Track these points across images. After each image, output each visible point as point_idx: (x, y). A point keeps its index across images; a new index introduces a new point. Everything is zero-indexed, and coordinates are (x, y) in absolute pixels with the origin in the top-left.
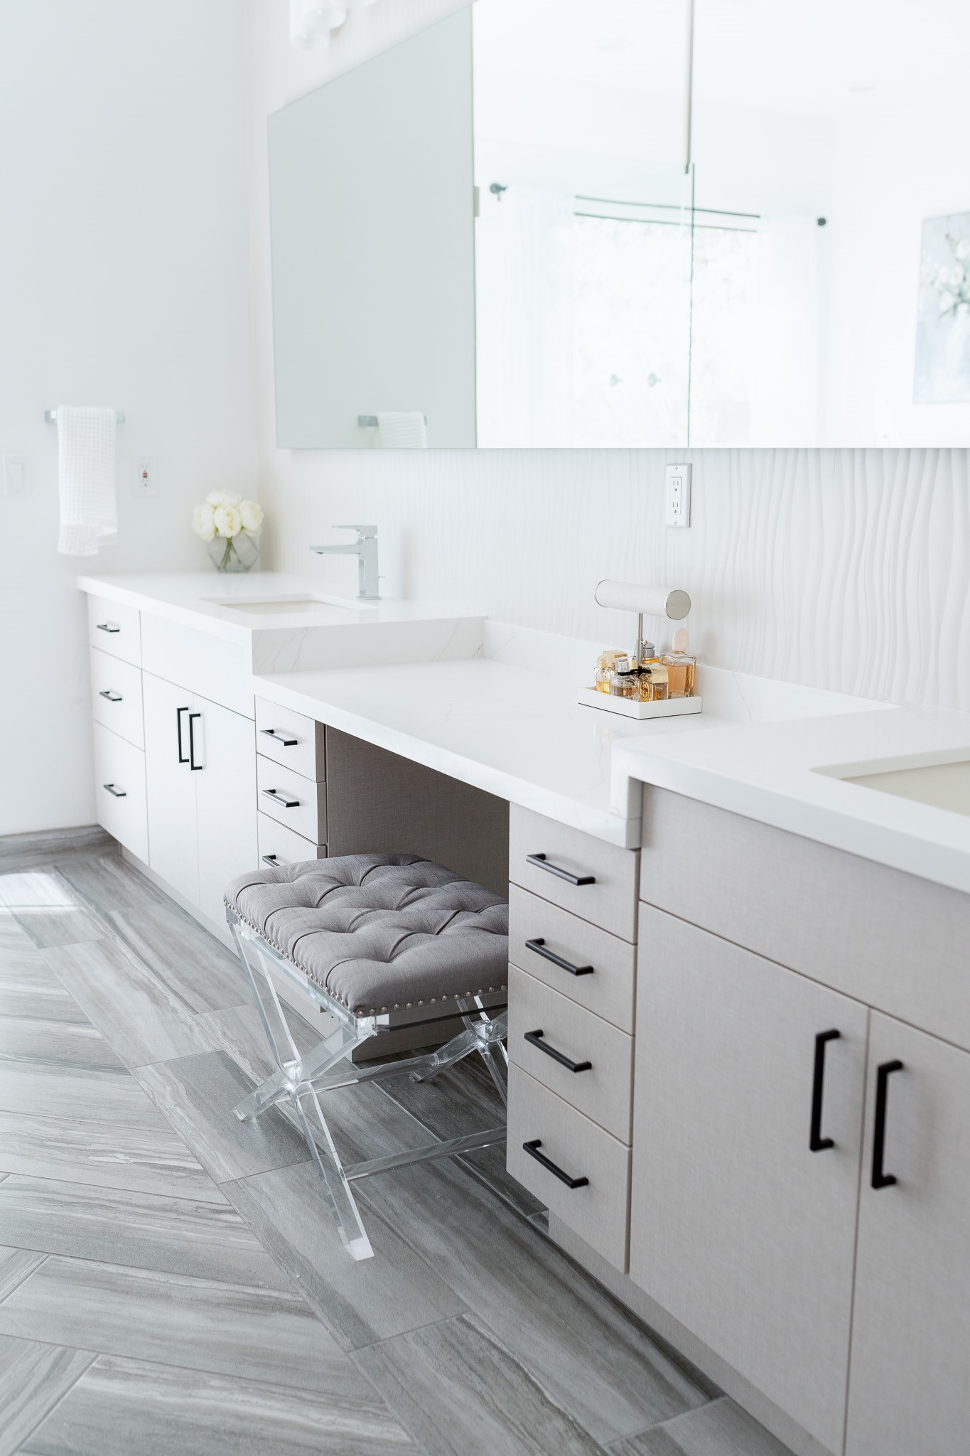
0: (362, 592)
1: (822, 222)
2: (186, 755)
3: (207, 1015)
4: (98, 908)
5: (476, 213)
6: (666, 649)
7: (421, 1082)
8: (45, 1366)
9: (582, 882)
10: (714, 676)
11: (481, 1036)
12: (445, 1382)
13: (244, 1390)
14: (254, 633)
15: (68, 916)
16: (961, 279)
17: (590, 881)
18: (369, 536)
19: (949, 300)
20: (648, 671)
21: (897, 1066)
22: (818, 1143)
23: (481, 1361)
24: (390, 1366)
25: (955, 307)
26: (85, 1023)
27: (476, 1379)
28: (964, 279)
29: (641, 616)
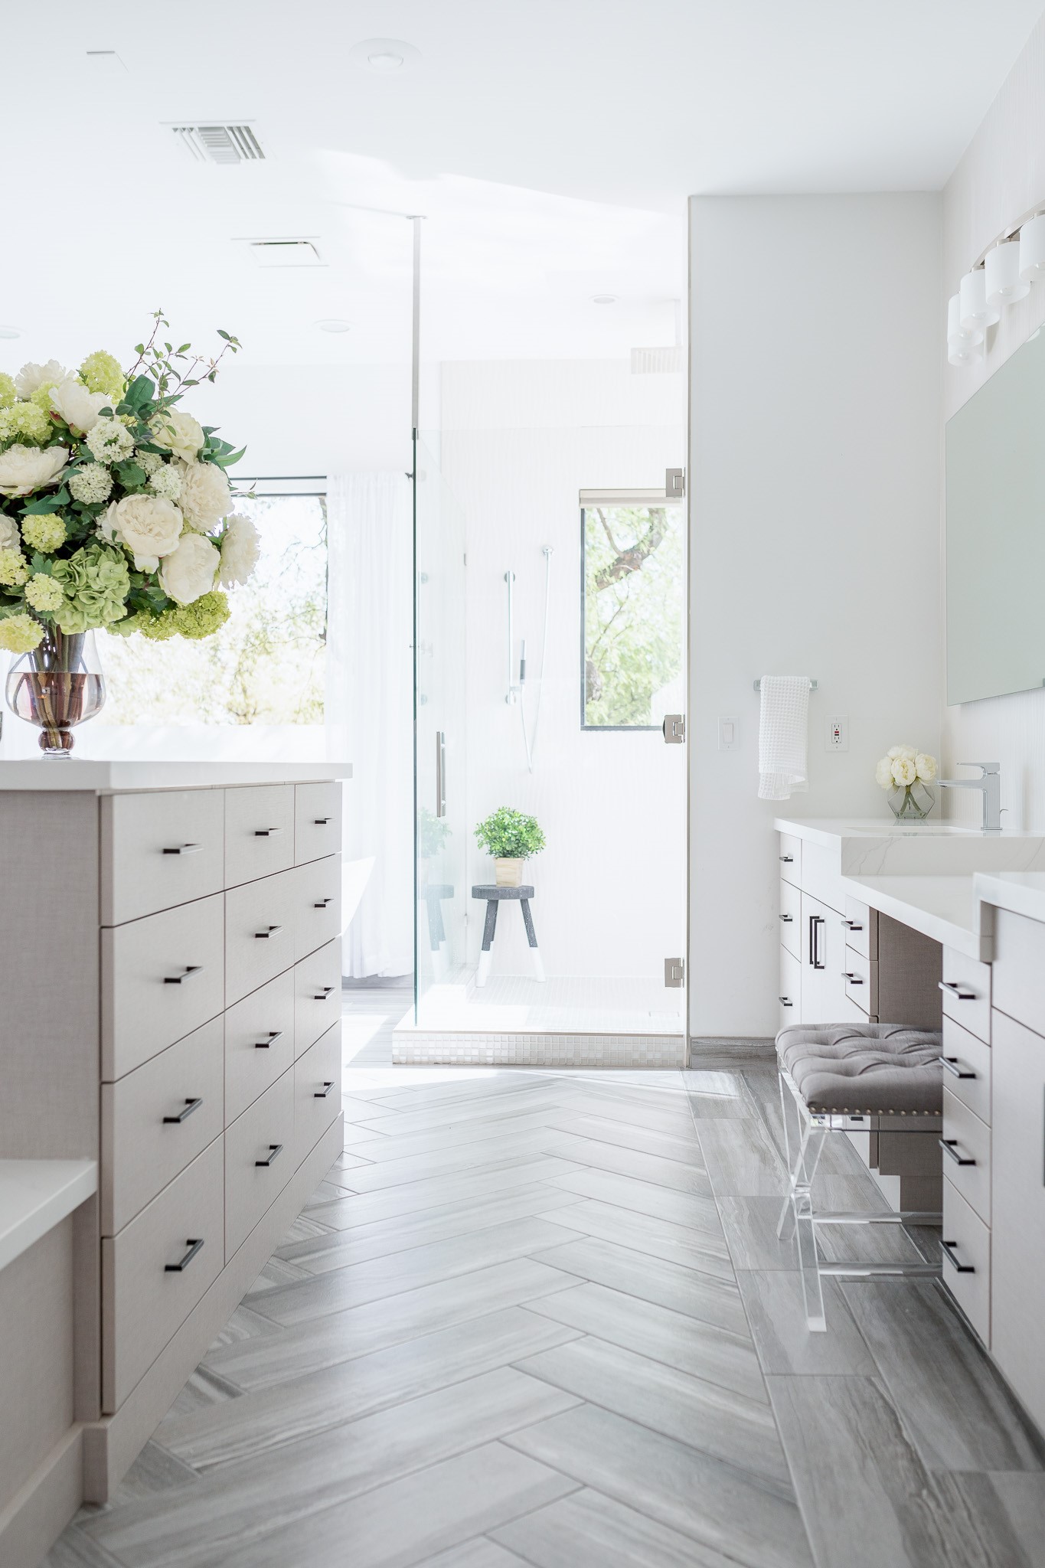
0: (985, 823)
4: (758, 1100)
12: (827, 1407)
14: (843, 839)
15: (730, 1102)
17: (972, 997)
18: (992, 771)
24: (790, 1389)
27: (853, 1412)
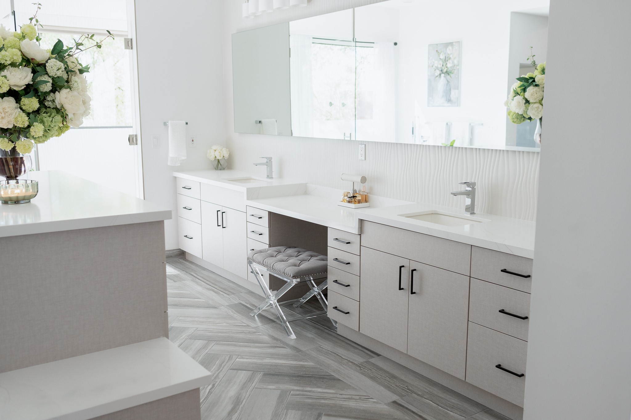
0: (268, 176)
1: (396, 44)
2: (220, 223)
3: (232, 295)
4: (186, 272)
5: (290, 57)
6: (360, 191)
7: (297, 307)
8: (227, 358)
9: (347, 243)
10: (372, 197)
11: (316, 290)
12: (320, 356)
13: (275, 359)
14: (247, 188)
16: (442, 65)
17: (349, 243)
18: (270, 160)
19: (438, 72)
20: (356, 197)
21: (415, 270)
22: (400, 289)
23: (327, 353)
24: (306, 354)
25: (440, 75)
26: (200, 298)
27: (327, 356)
28: (443, 66)
29: (354, 182)
